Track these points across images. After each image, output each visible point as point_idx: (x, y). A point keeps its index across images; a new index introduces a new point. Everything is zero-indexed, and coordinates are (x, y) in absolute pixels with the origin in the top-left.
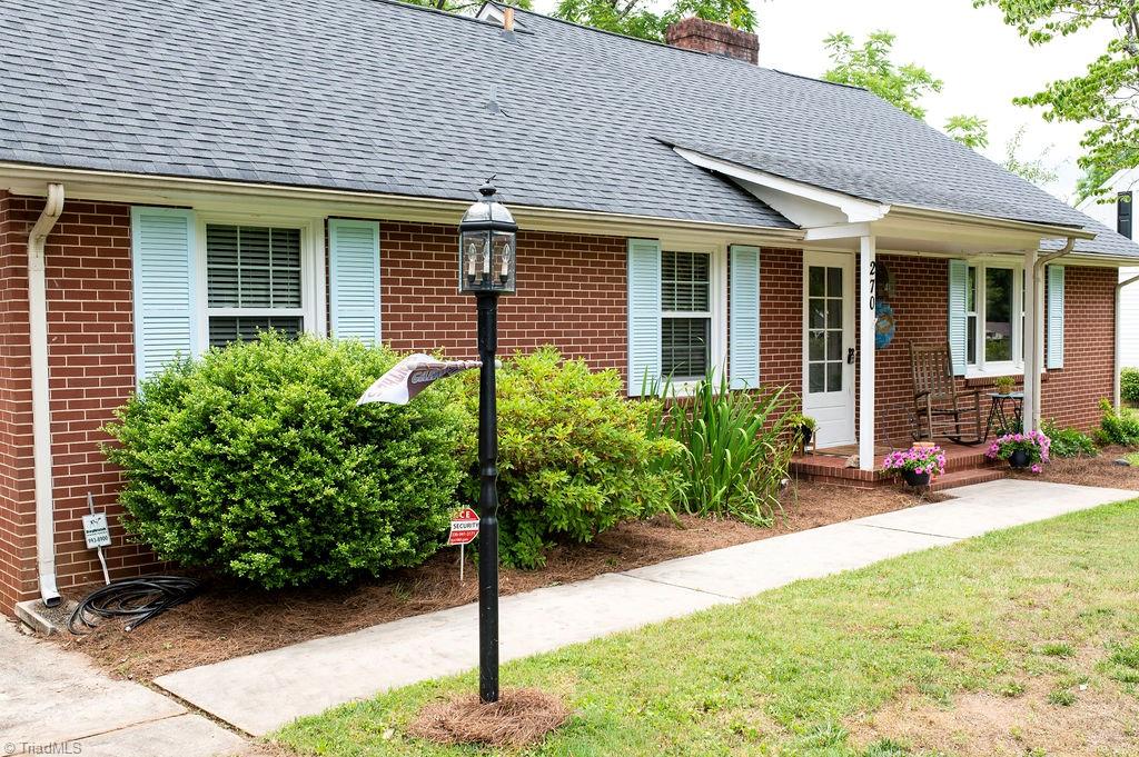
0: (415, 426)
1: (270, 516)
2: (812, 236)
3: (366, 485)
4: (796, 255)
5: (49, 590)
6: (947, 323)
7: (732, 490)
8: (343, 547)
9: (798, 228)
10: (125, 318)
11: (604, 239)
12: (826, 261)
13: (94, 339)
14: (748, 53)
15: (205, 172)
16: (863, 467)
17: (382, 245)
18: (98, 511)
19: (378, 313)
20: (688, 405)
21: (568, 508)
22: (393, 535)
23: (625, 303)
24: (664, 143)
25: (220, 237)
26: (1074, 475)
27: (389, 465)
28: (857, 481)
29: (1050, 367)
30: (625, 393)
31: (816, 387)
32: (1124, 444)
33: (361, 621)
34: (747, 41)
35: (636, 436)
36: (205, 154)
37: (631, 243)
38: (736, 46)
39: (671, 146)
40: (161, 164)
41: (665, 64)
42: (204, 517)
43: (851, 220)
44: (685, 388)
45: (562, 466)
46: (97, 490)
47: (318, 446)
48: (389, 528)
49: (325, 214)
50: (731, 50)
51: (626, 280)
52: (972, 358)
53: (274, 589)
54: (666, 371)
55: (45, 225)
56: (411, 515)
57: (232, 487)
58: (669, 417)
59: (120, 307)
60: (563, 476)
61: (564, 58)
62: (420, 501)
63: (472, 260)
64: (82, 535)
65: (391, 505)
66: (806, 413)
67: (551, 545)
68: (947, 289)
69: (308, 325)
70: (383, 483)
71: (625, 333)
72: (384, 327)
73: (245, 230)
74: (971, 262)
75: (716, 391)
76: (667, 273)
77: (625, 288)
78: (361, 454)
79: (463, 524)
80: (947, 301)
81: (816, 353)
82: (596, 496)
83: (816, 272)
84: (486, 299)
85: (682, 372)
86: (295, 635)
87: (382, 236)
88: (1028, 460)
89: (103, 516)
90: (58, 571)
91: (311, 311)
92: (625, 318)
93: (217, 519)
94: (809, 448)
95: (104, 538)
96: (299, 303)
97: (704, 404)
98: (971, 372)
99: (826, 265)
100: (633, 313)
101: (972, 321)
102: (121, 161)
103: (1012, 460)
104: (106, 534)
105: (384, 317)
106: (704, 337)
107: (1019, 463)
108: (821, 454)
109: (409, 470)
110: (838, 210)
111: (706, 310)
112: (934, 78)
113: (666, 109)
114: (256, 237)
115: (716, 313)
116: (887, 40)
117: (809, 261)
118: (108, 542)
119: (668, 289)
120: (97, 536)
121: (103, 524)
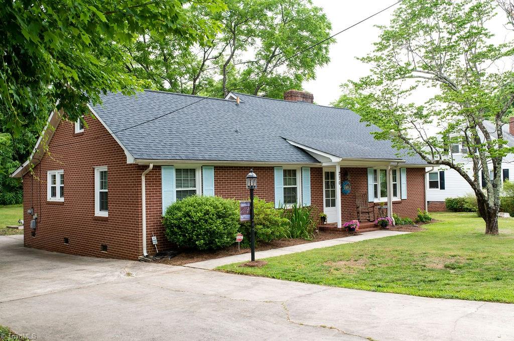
0: (230, 215)
1: (203, 233)
2: (324, 164)
3: (221, 227)
4: (320, 169)
5: (145, 254)
6: (367, 186)
7: (302, 232)
8: (217, 240)
9: (320, 162)
10: (160, 191)
11: (268, 167)
12: (330, 170)
13: (154, 196)
14: (310, 100)
15: (179, 158)
16: (338, 227)
17: (215, 172)
18: (155, 236)
19: (214, 189)
20: (290, 211)
21: (263, 234)
22: (227, 238)
23: (274, 184)
24: (283, 138)
25: (178, 171)
26: (398, 229)
27: (225, 223)
28: (337, 231)
29: (402, 199)
30: (274, 208)
31: (328, 205)
32: (424, 222)
33: (220, 257)
34: (310, 96)
35: (278, 219)
36: (178, 154)
37: (275, 168)
38: (306, 98)
39: (285, 139)
40: (170, 157)
41: (284, 108)
42: (189, 234)
43: (333, 161)
44: (289, 206)
45: (261, 224)
46: (154, 231)
47: (212, 219)
48: (226, 236)
49: (201, 165)
50: (304, 99)
51: (274, 178)
52: (376, 196)
53: (202, 250)
54: (285, 202)
55: (147, 171)
56: (230, 234)
57: (194, 227)
58: (286, 214)
59: (159, 189)
60: (261, 227)
61: (254, 111)
62: (231, 231)
63: (249, 183)
64: (152, 241)
65: (226, 231)
66: (324, 213)
67: (258, 243)
68: (367, 177)
69: (198, 192)
70: (224, 227)
71: (274, 192)
72: (215, 192)
73: (184, 169)
74: (375, 168)
75: (298, 207)
76: (285, 175)
77: (274, 180)
78: (220, 221)
79: (239, 237)
80: (367, 180)
81: (327, 196)
82: (269, 231)
83: (327, 173)
84: (252, 190)
85: (289, 202)
86: (206, 259)
87: (215, 170)
88: (386, 225)
90: (147, 250)
91: (198, 189)
92: (274, 188)
93: (192, 234)
94: (325, 223)
96: (195, 187)
97: (295, 210)
98: (376, 201)
99: (329, 171)
100: (276, 186)
101: (376, 186)
102: (162, 157)
103: (382, 225)
104: (157, 241)
105: (215, 190)
106: (295, 192)
107: (383, 226)
108: (329, 224)
109: (229, 224)
110: (329, 158)
111: (296, 185)
113: (284, 126)
114: (186, 171)
115: (298, 186)
117: (324, 171)
118: (157, 243)
119: (285, 180)
120: (155, 241)
121: (156, 239)
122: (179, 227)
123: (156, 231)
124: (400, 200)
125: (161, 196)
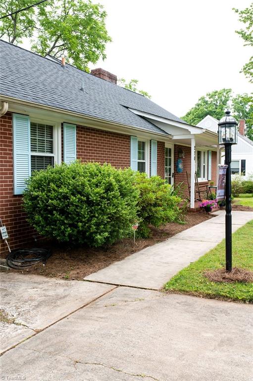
4: (163, 144)
9: (171, 135)
10: (10, 154)
11: (126, 135)
14: (114, 81)
16: (191, 207)
17: (77, 133)
18: (4, 225)
19: (75, 156)
24: (125, 107)
25: (33, 128)
29: (209, 180)
34: (114, 77)
37: (132, 137)
39: (127, 108)
40: (30, 98)
43: (191, 133)
46: (3, 218)
49: (62, 121)
51: (130, 149)
59: (9, 150)
69: (55, 160)
71: (130, 166)
73: (39, 125)
77: (130, 151)
81: (166, 174)
83: (167, 149)
87: (76, 130)
89: (5, 227)
91: (56, 155)
92: (130, 161)
95: (6, 235)
96: (52, 152)
99: (168, 147)
100: (132, 159)
104: (7, 234)
110: (188, 130)
111: (144, 160)
112: (149, 95)
114: (42, 128)
115: (147, 161)
116: (136, 81)
117: (165, 146)
118: (7, 237)
120: (5, 234)
121: (5, 230)
122: (62, 212)
123: (6, 217)
124: (207, 181)
125: (12, 162)
